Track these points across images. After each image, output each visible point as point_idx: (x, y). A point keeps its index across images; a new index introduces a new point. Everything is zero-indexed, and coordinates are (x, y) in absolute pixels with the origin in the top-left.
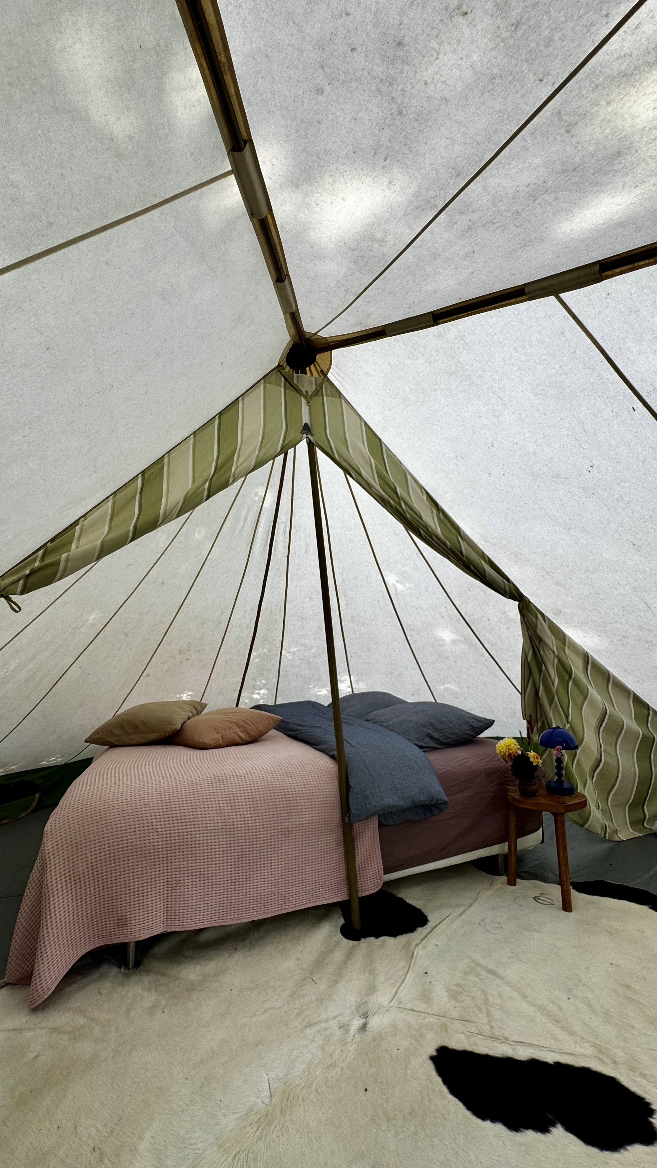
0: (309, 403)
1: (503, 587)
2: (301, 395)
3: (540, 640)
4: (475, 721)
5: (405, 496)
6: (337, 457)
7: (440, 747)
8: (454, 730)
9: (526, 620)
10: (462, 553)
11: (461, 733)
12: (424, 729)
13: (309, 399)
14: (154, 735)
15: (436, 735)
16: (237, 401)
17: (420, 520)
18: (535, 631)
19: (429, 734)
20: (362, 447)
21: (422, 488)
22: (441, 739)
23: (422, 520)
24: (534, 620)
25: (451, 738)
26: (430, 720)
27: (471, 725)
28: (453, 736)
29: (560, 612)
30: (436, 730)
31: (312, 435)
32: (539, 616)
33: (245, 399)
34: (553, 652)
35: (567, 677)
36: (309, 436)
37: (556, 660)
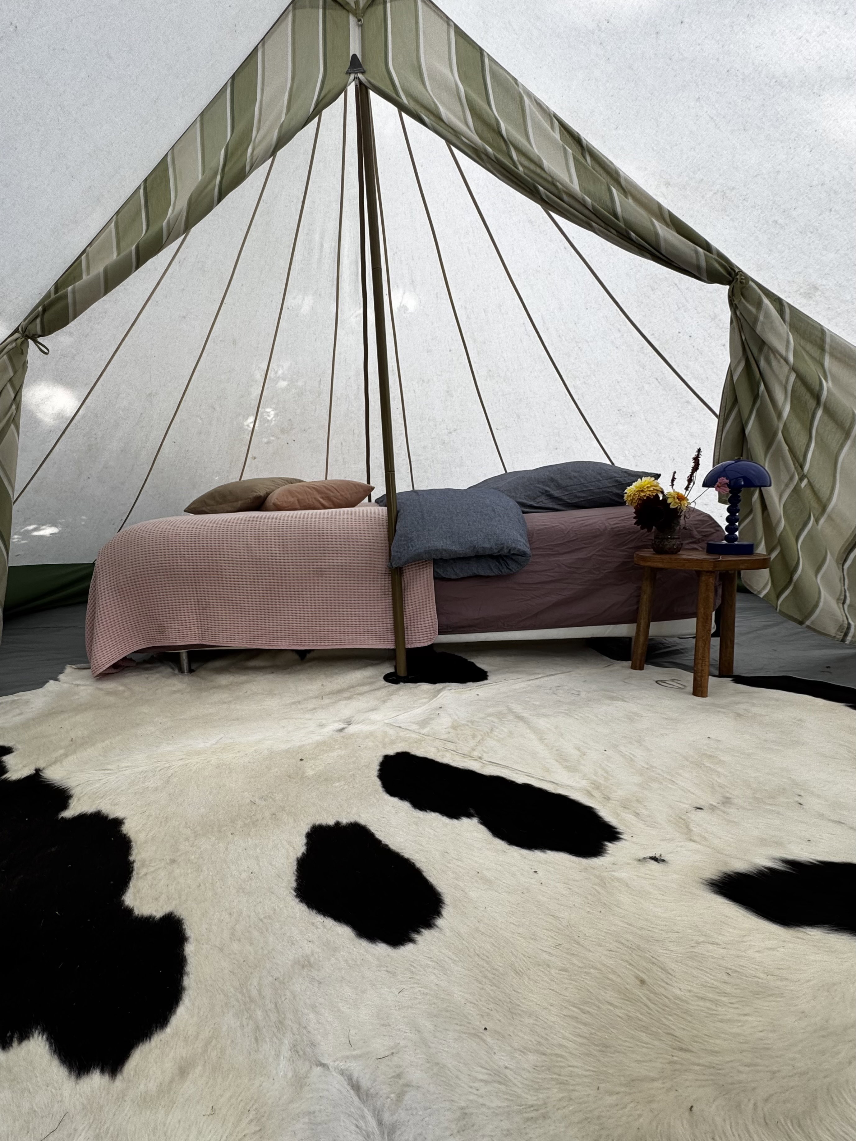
0: (359, 20)
1: (694, 261)
2: (348, 11)
3: (762, 344)
4: (626, 475)
5: (519, 138)
6: (405, 100)
7: (563, 509)
8: (586, 487)
9: (738, 313)
10: (616, 216)
11: (598, 490)
12: (541, 486)
13: (360, 15)
14: (240, 502)
15: (556, 493)
16: (256, 49)
17: (539, 171)
18: (753, 330)
19: (547, 491)
20: (446, 71)
21: (553, 118)
22: (565, 498)
23: (543, 169)
24: (753, 310)
25: (580, 497)
26: (552, 475)
27: (617, 481)
28: (583, 495)
29: (816, 288)
30: (559, 487)
31: (363, 73)
32: (766, 301)
33: (266, 46)
34: (786, 360)
35: (812, 403)
36: (360, 76)
37: (793, 377)
